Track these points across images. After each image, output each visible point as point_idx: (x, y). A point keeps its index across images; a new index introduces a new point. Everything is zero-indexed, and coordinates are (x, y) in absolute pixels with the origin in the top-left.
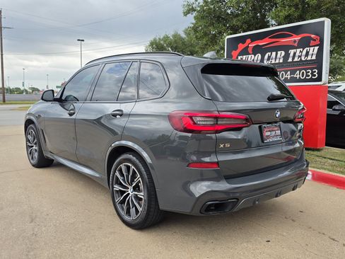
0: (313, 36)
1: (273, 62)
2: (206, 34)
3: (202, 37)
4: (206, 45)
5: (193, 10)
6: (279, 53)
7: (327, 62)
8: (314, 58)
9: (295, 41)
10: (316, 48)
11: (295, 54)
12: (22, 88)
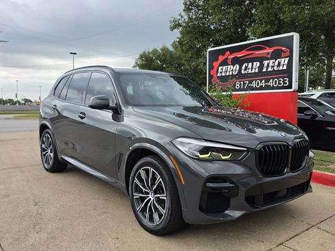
0: (283, 49)
1: (250, 71)
2: (191, 48)
3: (187, 50)
4: (191, 57)
5: (179, 25)
6: (255, 63)
7: (296, 71)
8: (285, 68)
9: (268, 53)
10: (287, 59)
11: (268, 64)
12: (15, 100)
